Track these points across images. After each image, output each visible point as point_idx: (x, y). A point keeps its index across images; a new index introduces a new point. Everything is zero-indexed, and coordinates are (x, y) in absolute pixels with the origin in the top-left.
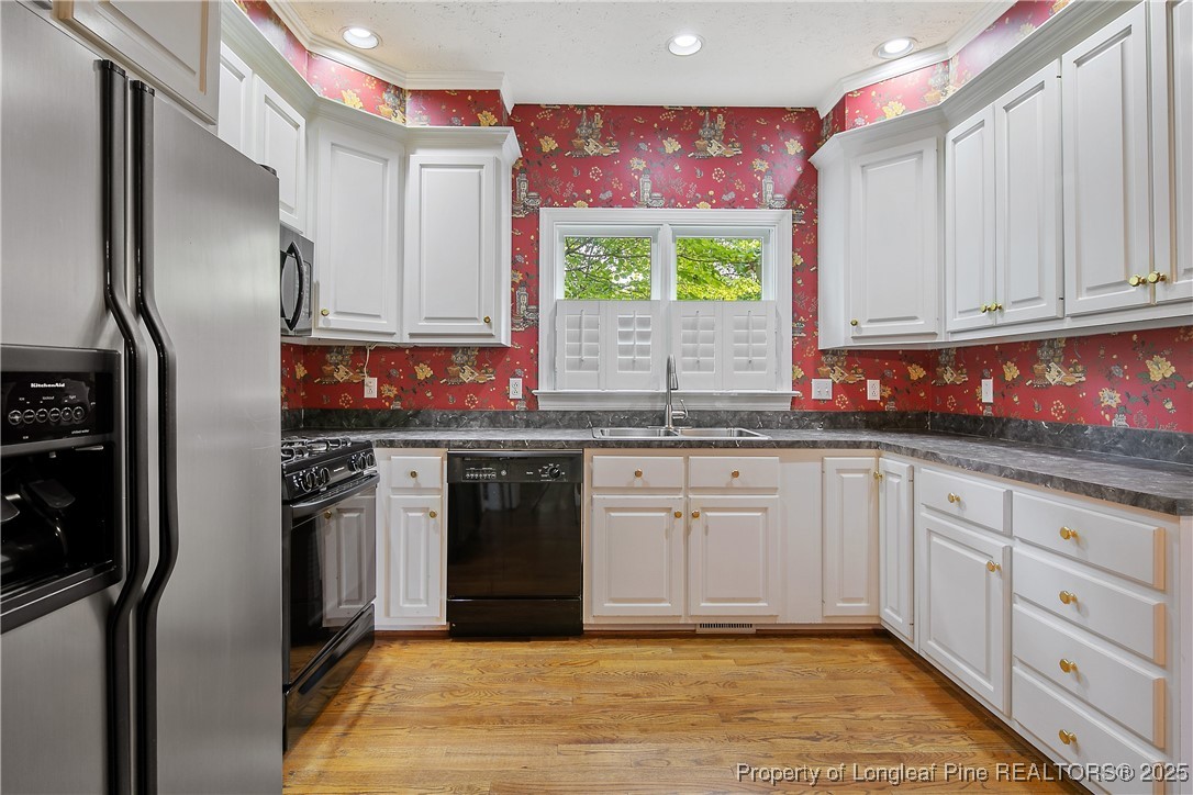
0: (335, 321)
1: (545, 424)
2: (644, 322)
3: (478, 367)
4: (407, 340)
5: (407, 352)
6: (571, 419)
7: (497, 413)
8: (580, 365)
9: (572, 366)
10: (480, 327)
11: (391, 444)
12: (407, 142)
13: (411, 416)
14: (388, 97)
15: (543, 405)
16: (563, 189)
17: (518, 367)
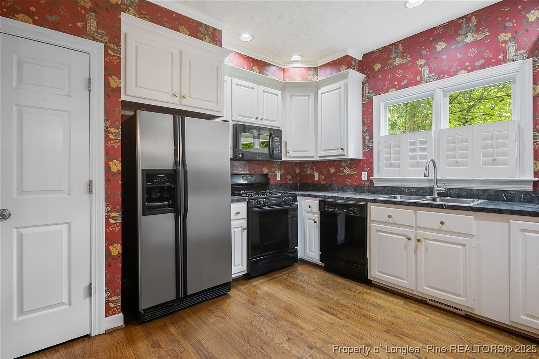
0: (292, 154)
1: (376, 192)
2: (423, 143)
3: (350, 168)
6: (388, 190)
7: (357, 186)
8: (391, 165)
9: (387, 166)
10: (340, 152)
11: (304, 195)
12: (317, 86)
13: (328, 186)
14: (311, 73)
16: (384, 85)
17: (366, 167)
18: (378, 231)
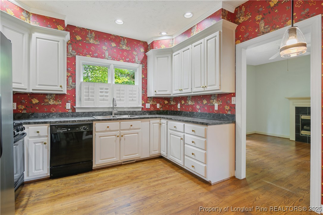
1: (78, 116)
2: (107, 89)
3: (56, 100)
4: (31, 91)
5: (29, 95)
6: (86, 114)
7: (62, 113)
8: (89, 99)
9: (86, 100)
10: (58, 88)
11: (29, 123)
12: (31, 30)
13: (30, 115)
14: (24, 14)
15: (77, 111)
16: (83, 51)
17: (69, 100)
18: (100, 137)
